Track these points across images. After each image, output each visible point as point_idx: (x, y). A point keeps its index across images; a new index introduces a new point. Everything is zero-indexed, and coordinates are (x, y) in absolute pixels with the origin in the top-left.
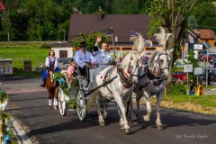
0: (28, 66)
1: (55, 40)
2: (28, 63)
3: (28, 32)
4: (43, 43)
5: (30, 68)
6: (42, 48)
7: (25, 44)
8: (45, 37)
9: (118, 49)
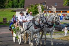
0: (5, 20)
1: (18, 8)
2: (5, 19)
3: (5, 4)
4: (12, 9)
5: (6, 22)
6: (11, 12)
7: (4, 10)
8: (13, 6)
9: (49, 12)
